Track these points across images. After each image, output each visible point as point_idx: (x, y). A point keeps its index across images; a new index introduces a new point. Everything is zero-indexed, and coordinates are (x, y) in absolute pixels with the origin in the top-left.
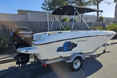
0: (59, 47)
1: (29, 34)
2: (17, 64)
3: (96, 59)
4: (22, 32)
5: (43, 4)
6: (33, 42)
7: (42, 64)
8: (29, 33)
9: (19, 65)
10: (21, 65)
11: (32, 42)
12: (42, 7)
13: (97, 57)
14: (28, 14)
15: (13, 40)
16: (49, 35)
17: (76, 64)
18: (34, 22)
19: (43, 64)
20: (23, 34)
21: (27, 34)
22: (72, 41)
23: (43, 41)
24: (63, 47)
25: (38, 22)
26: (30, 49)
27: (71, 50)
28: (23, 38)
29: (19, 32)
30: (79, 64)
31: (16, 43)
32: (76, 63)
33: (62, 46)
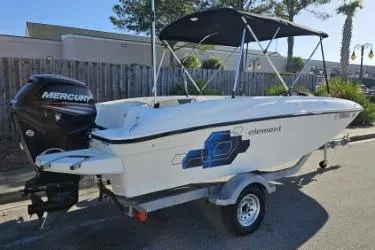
0: (191, 152)
1: (83, 102)
2: (31, 213)
3: (301, 190)
4: (53, 95)
5: (117, 7)
6: (97, 132)
7: (130, 214)
8: (82, 98)
9: (40, 215)
10: (45, 215)
11: (93, 133)
12: (112, 19)
13: (305, 183)
14: (63, 37)
15: (21, 123)
16: (157, 106)
17: (244, 209)
18: (87, 63)
19: (135, 211)
20: (59, 102)
21: (74, 101)
22: (234, 131)
23: (137, 130)
24: (205, 152)
25: (104, 64)
26: (86, 157)
27: (229, 162)
28: (58, 118)
29: (46, 95)
30: (255, 209)
31: (30, 133)
32: (246, 206)
33: (201, 146)
